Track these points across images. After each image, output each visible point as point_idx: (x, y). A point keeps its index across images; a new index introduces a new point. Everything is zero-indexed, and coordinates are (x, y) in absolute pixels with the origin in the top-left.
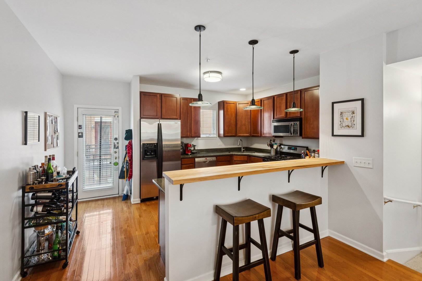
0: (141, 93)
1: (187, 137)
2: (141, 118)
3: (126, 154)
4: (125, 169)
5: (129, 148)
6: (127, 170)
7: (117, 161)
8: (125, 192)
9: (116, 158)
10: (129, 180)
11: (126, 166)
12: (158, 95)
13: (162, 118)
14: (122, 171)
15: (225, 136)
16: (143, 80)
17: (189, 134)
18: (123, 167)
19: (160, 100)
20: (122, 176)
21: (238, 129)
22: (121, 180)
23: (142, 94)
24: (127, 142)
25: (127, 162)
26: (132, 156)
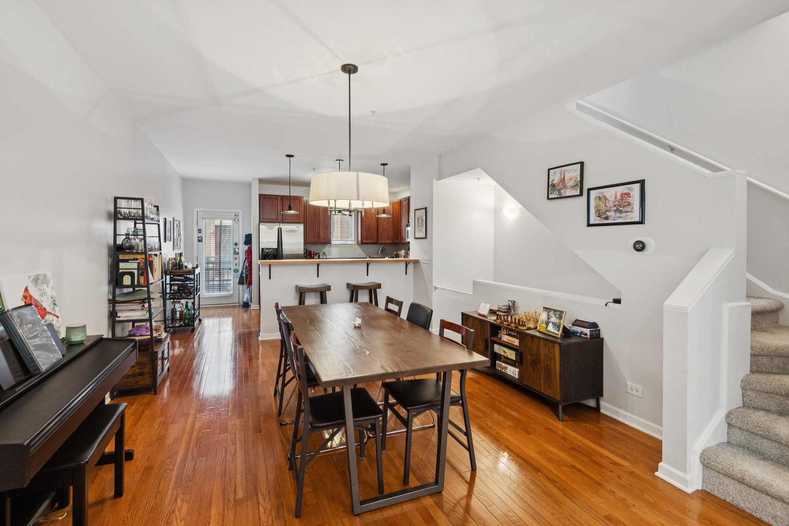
0: (260, 196)
1: (314, 243)
2: (260, 221)
3: (246, 259)
4: (244, 275)
5: (249, 253)
6: (247, 276)
7: (237, 267)
8: (245, 300)
9: (236, 265)
10: (249, 287)
11: (246, 272)
12: (279, 198)
13: (283, 222)
14: (241, 278)
15: (362, 243)
16: (262, 181)
17: (316, 239)
18: (242, 272)
19: (281, 203)
20: (241, 282)
21: (379, 235)
22: (241, 286)
23: (262, 198)
24: (246, 247)
25: (246, 268)
26: (251, 261)
